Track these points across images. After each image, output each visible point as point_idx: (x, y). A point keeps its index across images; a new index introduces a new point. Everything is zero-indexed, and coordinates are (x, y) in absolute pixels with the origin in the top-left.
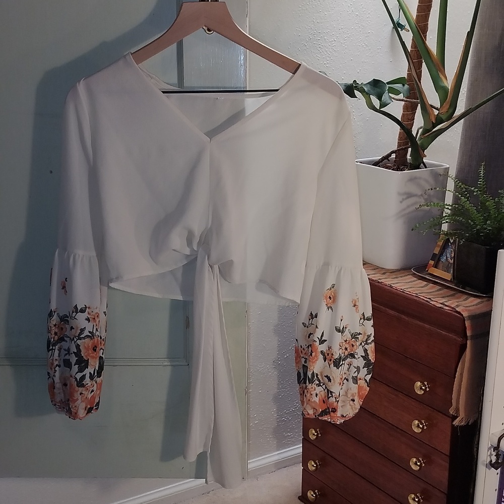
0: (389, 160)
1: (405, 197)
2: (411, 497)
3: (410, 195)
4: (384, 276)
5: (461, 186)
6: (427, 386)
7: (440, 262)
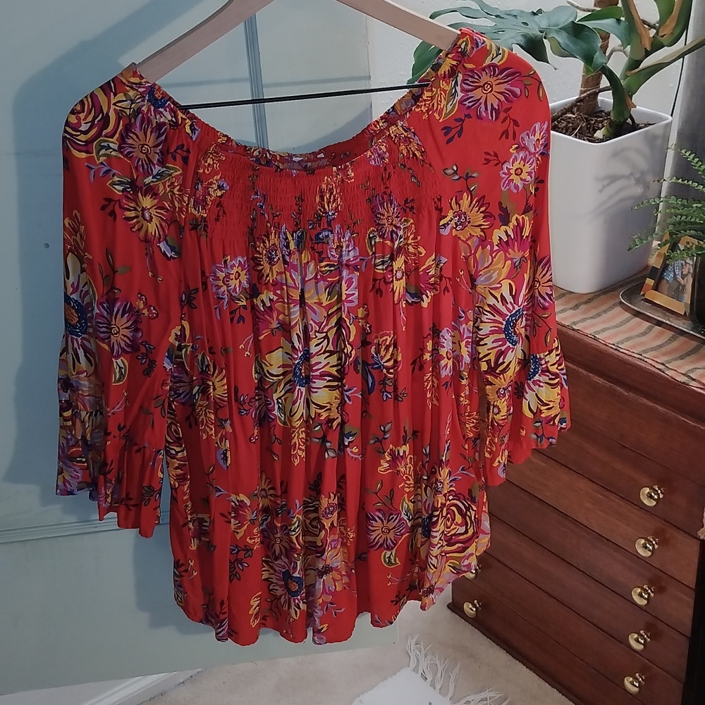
2: (632, 637)
3: (613, 179)
4: (579, 315)
6: (659, 492)
7: (664, 281)
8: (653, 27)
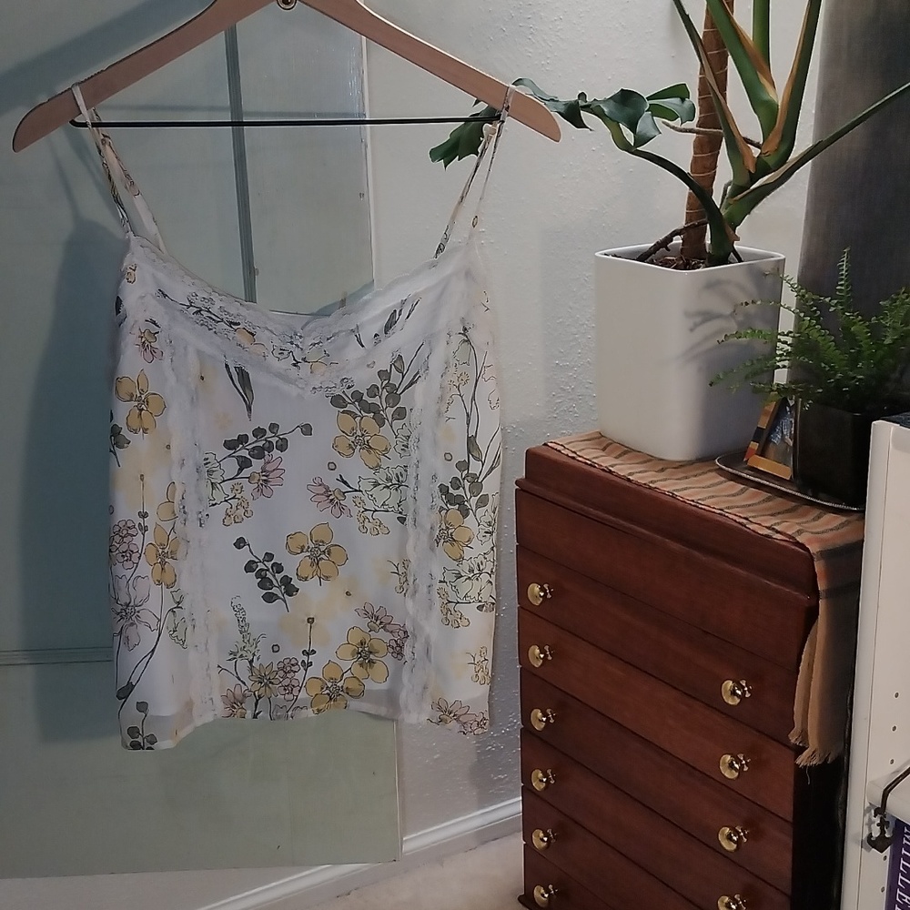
0: (669, 250)
1: (698, 320)
2: (722, 902)
3: (707, 316)
4: (662, 476)
5: (803, 296)
6: (746, 689)
7: (771, 444)
8: (758, 146)
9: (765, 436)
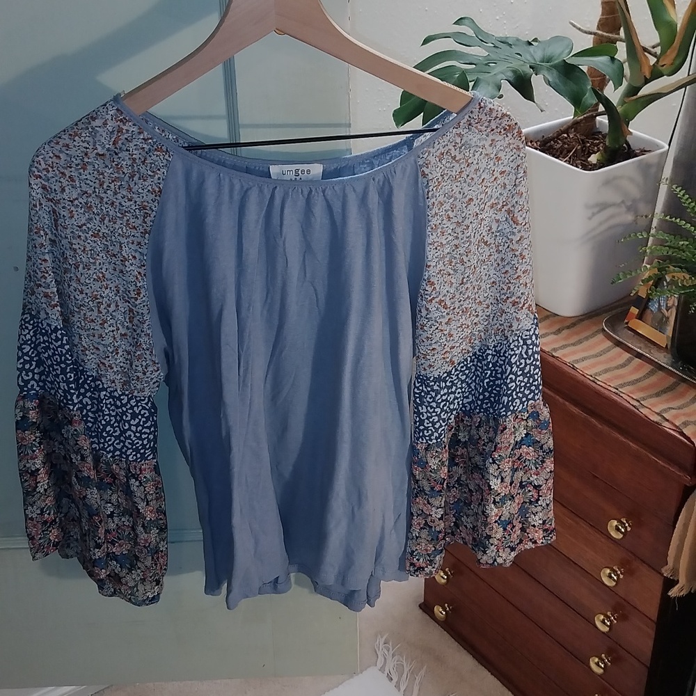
1: (596, 210)
2: (593, 661)
4: (561, 340)
6: (627, 525)
7: (648, 311)
8: (654, 55)
9: (643, 305)
